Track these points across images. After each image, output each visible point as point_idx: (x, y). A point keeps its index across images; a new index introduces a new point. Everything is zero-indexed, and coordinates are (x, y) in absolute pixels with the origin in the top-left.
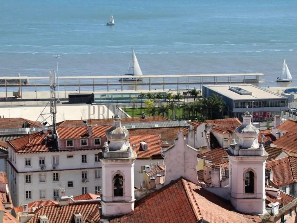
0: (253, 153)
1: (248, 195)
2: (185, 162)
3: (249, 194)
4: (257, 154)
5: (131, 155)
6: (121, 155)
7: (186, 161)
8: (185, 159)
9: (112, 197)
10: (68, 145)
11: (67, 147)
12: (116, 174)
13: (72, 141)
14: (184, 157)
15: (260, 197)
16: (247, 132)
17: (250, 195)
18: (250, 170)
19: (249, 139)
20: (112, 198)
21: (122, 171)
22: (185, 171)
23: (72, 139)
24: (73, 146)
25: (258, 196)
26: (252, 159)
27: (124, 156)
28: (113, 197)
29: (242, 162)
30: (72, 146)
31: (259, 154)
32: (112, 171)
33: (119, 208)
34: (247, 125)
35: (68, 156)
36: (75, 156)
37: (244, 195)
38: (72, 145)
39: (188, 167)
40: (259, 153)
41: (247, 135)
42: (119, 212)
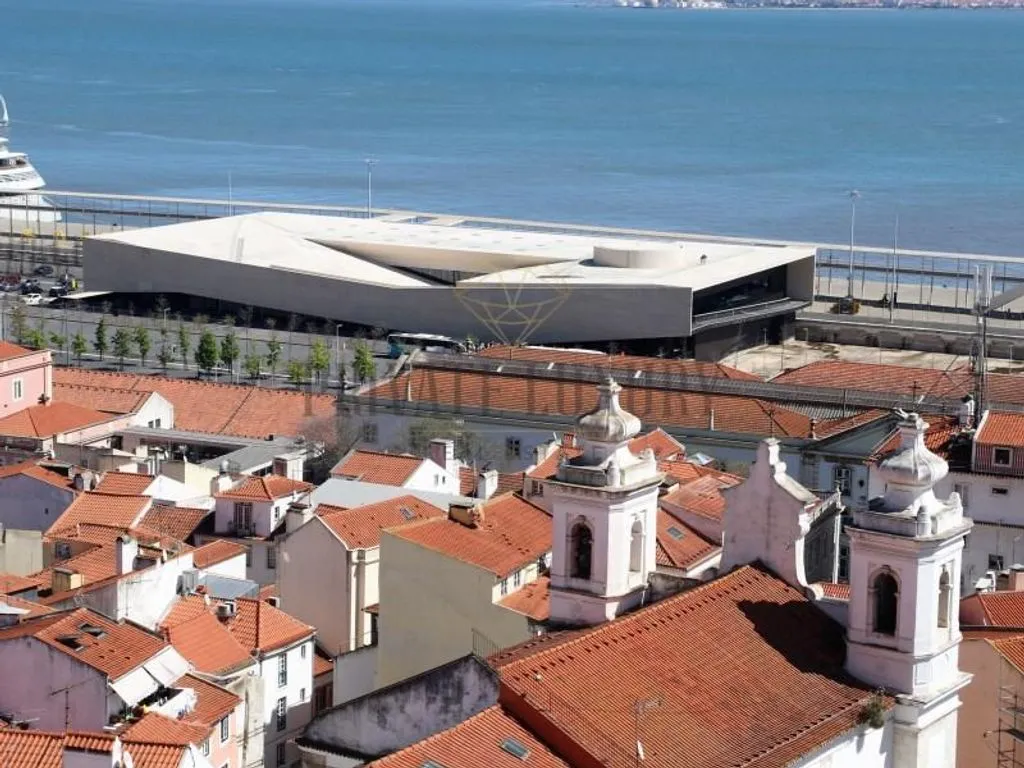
0: (895, 528)
1: (878, 637)
2: (769, 524)
3: (882, 635)
4: (904, 531)
5: (612, 481)
6: (587, 479)
7: (772, 520)
8: (769, 516)
9: (565, 576)
10: (997, 461)
11: (994, 464)
12: (577, 522)
13: (1008, 452)
14: (769, 509)
15: (906, 648)
16: (894, 468)
17: (883, 640)
18: (886, 572)
19: (905, 488)
20: (566, 581)
21: (589, 518)
22: (768, 546)
23: (1009, 446)
24: (1010, 466)
25: (901, 645)
26: (885, 541)
27: (595, 480)
28: (569, 578)
29: (865, 545)
30: (1007, 466)
31: (911, 532)
32: (568, 515)
33: (578, 608)
34: (905, 449)
35: (994, 489)
36: (1012, 492)
37: (867, 636)
38: (1007, 462)
39: (776, 538)
40: (910, 528)
41: (894, 477)
42: (578, 616)
